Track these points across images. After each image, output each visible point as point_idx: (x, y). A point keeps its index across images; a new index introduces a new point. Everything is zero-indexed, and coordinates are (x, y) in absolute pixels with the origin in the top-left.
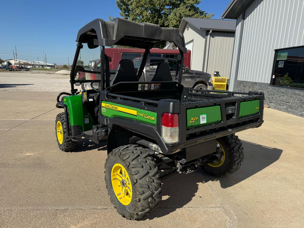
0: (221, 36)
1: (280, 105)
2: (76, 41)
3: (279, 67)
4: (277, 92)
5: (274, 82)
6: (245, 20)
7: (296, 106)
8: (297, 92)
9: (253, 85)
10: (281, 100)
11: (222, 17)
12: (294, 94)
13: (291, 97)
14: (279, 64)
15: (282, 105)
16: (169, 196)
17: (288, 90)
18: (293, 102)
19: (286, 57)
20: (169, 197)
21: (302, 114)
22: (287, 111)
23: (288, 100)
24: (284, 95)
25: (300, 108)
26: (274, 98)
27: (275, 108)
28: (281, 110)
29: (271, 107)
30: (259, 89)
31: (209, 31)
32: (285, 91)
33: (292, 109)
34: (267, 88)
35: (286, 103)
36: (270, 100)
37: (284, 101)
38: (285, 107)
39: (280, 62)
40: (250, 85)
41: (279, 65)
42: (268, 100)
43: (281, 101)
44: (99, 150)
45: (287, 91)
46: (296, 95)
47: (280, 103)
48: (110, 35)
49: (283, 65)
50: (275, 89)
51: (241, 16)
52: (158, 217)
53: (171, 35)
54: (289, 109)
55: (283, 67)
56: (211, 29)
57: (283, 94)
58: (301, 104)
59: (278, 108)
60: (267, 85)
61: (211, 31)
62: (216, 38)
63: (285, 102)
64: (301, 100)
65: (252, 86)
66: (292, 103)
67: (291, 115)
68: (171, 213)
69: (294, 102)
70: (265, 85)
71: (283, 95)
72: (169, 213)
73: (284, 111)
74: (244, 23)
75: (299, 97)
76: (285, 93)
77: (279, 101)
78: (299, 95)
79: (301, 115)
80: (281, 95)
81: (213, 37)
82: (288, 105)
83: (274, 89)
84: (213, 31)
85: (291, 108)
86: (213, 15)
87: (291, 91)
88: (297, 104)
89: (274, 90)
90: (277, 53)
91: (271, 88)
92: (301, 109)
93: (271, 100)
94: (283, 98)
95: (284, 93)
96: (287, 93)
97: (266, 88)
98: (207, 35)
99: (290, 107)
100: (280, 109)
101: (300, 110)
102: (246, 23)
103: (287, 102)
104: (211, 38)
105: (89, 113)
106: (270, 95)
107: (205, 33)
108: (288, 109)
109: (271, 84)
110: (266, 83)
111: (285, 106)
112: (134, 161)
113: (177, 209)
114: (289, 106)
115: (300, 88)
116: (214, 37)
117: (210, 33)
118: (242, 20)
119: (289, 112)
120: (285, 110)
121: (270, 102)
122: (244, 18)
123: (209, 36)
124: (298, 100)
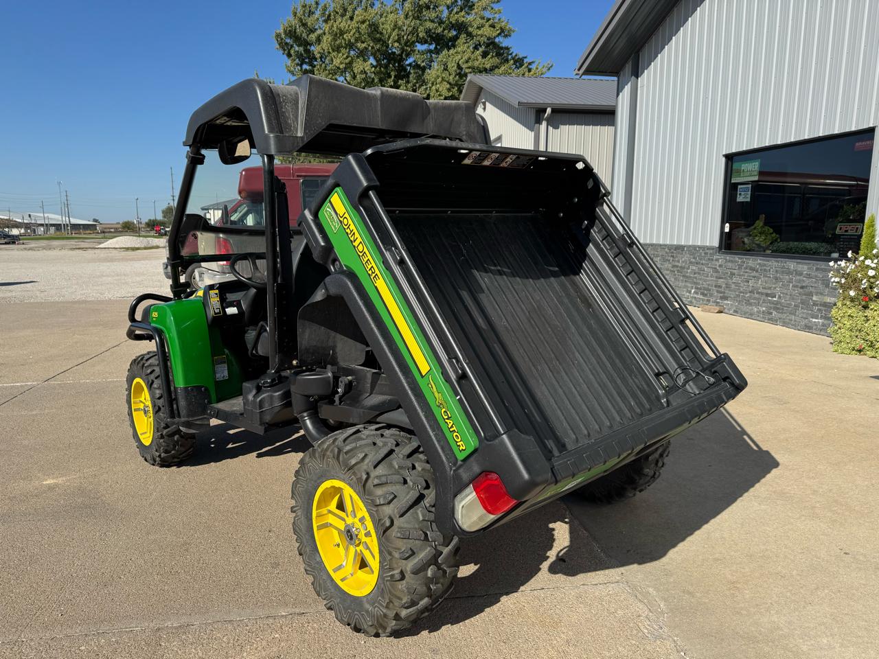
0: (577, 125)
1: (751, 304)
2: (185, 144)
3: (739, 202)
4: (739, 268)
5: (728, 243)
6: (639, 79)
7: (791, 304)
8: (792, 265)
9: (672, 253)
10: (750, 289)
11: (579, 70)
12: (783, 272)
13: (776, 279)
14: (738, 193)
15: (755, 303)
16: (475, 565)
17: (768, 261)
18: (783, 293)
19: (756, 173)
20: (477, 567)
21: (810, 324)
22: (769, 320)
23: (770, 288)
24: (757, 274)
25: (802, 308)
26: (733, 286)
27: (735, 311)
28: (753, 317)
29: (726, 311)
30: (691, 263)
31: (545, 111)
32: (759, 264)
33: (782, 313)
34: (712, 260)
35: (766, 298)
36: (722, 292)
37: (758, 293)
38: (764, 309)
39: (739, 187)
40: (667, 253)
41: (738, 196)
42: (718, 292)
43: (750, 292)
44: (259, 456)
45: (765, 265)
46: (789, 273)
47: (750, 297)
48: (286, 122)
49: (749, 196)
50: (732, 261)
51: (628, 68)
52: (452, 625)
53: (452, 120)
54: (774, 313)
55: (749, 200)
56: (549, 105)
57: (754, 274)
58: (804, 297)
59: (745, 313)
60: (711, 251)
61: (549, 110)
62: (565, 128)
63: (762, 294)
64: (802, 287)
65: (672, 256)
66: (780, 297)
67: (779, 330)
68: (487, 610)
69: (787, 294)
70: (707, 251)
71: (754, 277)
72: (482, 611)
73: (761, 319)
74: (639, 86)
75: (798, 277)
76: (761, 270)
77: (747, 294)
78: (796, 274)
79: (806, 326)
80: (750, 276)
81: (556, 127)
82: (770, 302)
83: (729, 261)
84: (553, 111)
85: (778, 309)
86: (551, 66)
87: (776, 264)
88: (793, 299)
89: (730, 264)
90: (730, 163)
91: (722, 259)
92: (805, 311)
93: (724, 293)
94: (755, 285)
95: (757, 271)
96: (765, 270)
97: (709, 259)
98: (538, 121)
99: (778, 307)
100: (751, 314)
101: (803, 313)
102: (642, 87)
103: (767, 295)
104: (550, 128)
105: (228, 349)
106: (722, 278)
107: (532, 117)
108: (771, 313)
109: (720, 247)
110: (708, 245)
111: (764, 304)
112: (380, 466)
113: (504, 599)
114: (772, 306)
115: (798, 253)
116: (558, 128)
117: (546, 115)
118: (633, 77)
119: (773, 321)
120: (763, 318)
121: (722, 298)
122: (636, 73)
123: (544, 124)
124: (797, 286)
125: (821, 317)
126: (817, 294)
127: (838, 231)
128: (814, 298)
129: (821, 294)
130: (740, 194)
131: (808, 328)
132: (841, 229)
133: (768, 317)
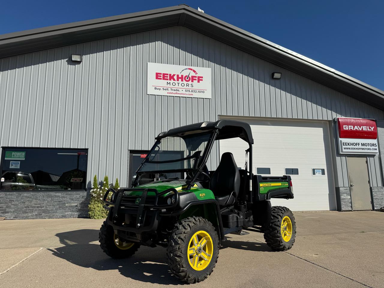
1: (27, 213)
4: (17, 197)
7: (53, 209)
8: (53, 194)
10: (26, 206)
12: (48, 197)
13: (43, 200)
15: (30, 212)
17: (38, 193)
18: (48, 205)
19: (23, 157)
21: (65, 215)
23: (40, 204)
24: (31, 199)
25: (60, 210)
26: (12, 206)
27: (15, 218)
29: (8, 218)
32: (33, 195)
33: (48, 213)
35: (37, 209)
36: (3, 210)
37: (32, 207)
38: (36, 213)
39: (11, 162)
43: (25, 207)
45: (35, 195)
46: (51, 197)
49: (19, 166)
50: (11, 195)
54: (43, 214)
55: (19, 168)
57: (29, 199)
58: (60, 205)
59: (23, 217)
63: (34, 207)
64: (60, 202)
66: (46, 207)
67: (47, 220)
69: (50, 205)
75: (56, 198)
76: (33, 197)
77: (23, 208)
79: (62, 216)
80: (25, 200)
82: (39, 210)
83: (9, 195)
85: (46, 212)
87: (43, 194)
88: (54, 207)
92: (62, 210)
93: (6, 210)
94: (30, 204)
96: (36, 197)
99: (44, 212)
100: (28, 217)
103: (38, 207)
106: (2, 203)
108: (42, 214)
111: (36, 211)
114: (42, 211)
119: (42, 218)
120: (36, 217)
121: (3, 213)
124: (56, 202)
125: (70, 211)
126: (67, 203)
127: (72, 181)
128: (66, 205)
129: (70, 203)
130: (12, 165)
131: (64, 217)
132: (73, 180)
133: (39, 216)
